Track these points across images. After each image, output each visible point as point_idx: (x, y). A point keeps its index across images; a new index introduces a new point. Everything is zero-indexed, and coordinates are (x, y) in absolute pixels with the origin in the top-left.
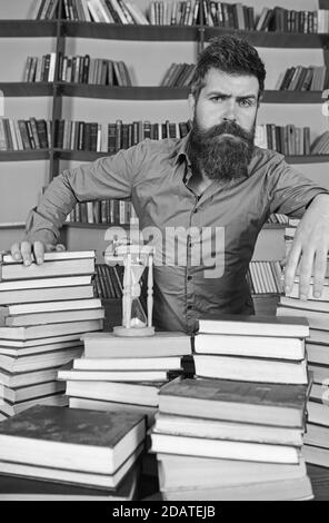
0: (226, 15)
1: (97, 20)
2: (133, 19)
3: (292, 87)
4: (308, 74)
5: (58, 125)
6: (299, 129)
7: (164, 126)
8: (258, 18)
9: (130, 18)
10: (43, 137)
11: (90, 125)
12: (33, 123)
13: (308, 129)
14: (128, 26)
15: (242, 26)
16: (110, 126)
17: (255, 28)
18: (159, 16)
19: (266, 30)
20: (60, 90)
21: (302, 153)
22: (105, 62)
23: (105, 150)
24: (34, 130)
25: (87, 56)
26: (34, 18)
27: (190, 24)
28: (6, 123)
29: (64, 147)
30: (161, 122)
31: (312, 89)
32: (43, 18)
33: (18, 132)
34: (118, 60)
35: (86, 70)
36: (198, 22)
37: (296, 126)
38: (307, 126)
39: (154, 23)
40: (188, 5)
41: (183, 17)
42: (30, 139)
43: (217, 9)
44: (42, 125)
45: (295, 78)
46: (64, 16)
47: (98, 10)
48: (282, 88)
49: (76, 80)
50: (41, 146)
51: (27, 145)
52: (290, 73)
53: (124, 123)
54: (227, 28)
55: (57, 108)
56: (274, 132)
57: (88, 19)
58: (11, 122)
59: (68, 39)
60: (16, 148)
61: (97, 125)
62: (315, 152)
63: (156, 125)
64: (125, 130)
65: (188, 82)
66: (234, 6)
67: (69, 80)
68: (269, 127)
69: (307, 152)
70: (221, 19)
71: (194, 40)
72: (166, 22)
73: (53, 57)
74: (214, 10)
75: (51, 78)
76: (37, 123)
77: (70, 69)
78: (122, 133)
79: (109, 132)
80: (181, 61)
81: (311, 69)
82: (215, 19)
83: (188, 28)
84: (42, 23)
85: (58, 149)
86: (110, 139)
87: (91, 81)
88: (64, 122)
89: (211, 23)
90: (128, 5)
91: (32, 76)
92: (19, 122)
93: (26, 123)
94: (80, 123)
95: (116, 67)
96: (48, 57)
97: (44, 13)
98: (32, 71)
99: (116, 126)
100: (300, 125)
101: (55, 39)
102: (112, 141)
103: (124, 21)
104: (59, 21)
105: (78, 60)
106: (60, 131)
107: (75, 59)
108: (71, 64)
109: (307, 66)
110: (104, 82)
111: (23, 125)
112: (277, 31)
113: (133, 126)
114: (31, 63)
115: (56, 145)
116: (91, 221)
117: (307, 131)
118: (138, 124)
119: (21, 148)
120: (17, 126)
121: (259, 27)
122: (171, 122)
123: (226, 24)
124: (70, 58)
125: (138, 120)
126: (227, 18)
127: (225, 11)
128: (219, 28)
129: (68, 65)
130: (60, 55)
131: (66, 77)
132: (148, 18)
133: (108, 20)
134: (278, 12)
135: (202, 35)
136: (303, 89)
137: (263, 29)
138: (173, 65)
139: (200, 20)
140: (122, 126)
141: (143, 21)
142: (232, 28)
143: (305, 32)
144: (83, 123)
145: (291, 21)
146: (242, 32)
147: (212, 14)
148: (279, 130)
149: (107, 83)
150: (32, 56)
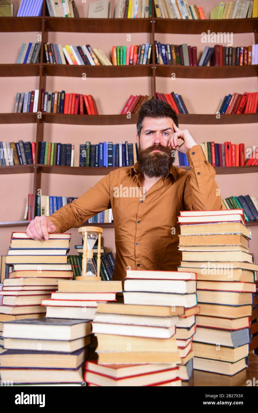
0: (174, 55)
1: (71, 63)
2: (99, 61)
3: (229, 111)
4: (243, 100)
5: (41, 146)
6: (235, 146)
7: (124, 146)
8: (201, 54)
9: (96, 61)
10: (29, 155)
11: (66, 145)
12: (21, 145)
13: (243, 145)
14: (95, 67)
15: (187, 63)
16: (81, 146)
17: (198, 65)
18: (120, 58)
19: (208, 65)
21: (238, 165)
22: (77, 96)
23: (77, 165)
24: (22, 150)
25: (63, 92)
26: (22, 62)
27: (144, 63)
29: (46, 163)
30: (121, 142)
31: (246, 112)
32: (28, 62)
34: (87, 94)
35: (62, 103)
36: (151, 61)
37: (232, 143)
38: (242, 143)
39: (116, 64)
40: (143, 48)
41: (139, 58)
42: (19, 157)
43: (166, 50)
44: (28, 146)
45: (231, 104)
46: (45, 61)
47: (71, 55)
48: (220, 112)
49: (55, 111)
50: (27, 163)
51: (17, 162)
52: (227, 99)
53: (92, 144)
54: (175, 65)
56: (213, 148)
57: (64, 63)
58: (4, 144)
59: (48, 78)
60: (8, 164)
61: (70, 146)
62: (248, 164)
63: (118, 145)
64: (93, 149)
66: (181, 47)
67: (49, 111)
68: (209, 144)
69: (243, 163)
70: (170, 58)
71: (149, 76)
72: (126, 63)
73: (37, 93)
74: (164, 51)
75: (35, 109)
76: (24, 144)
77: (50, 102)
78: (91, 151)
79: (81, 151)
80: (137, 93)
81: (246, 95)
82: (165, 58)
83: (143, 67)
84: (28, 66)
85: (41, 165)
87: (66, 112)
88: (45, 143)
89: (161, 61)
90: (95, 50)
91: (20, 108)
92: (11, 144)
93: (16, 144)
94: (58, 144)
95: (86, 99)
96: (33, 93)
97: (29, 58)
98: (21, 104)
99: (86, 146)
100: (235, 141)
101: (39, 77)
103: (92, 63)
104: (41, 65)
105: (56, 95)
106: (42, 151)
107: (53, 94)
108: (50, 98)
109: (242, 93)
110: (76, 112)
111: (13, 146)
112: (216, 65)
113: (99, 146)
114: (20, 98)
115: (39, 162)
117: (242, 147)
118: (103, 144)
119: (12, 164)
120: (8, 146)
121: (201, 64)
122: (129, 142)
123: (174, 62)
124: (50, 93)
125: (103, 142)
126: (174, 57)
127: (173, 51)
128: (168, 66)
129: (49, 100)
130: (42, 92)
131: (47, 109)
132: (111, 60)
133: (80, 62)
134: (218, 49)
135: (154, 72)
136: (238, 112)
137: (205, 64)
138: (131, 96)
139: (153, 59)
140: (91, 146)
141: (106, 62)
142: (179, 65)
143: (241, 65)
144: (60, 144)
145: (229, 56)
146: (187, 69)
147: (162, 54)
148: (218, 146)
149: (79, 112)
150: (20, 92)
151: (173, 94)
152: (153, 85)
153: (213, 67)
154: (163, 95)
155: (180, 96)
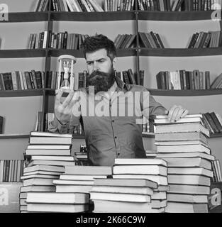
0: (152, 3)
1: (72, 11)
2: (94, 9)
3: (197, 46)
4: (208, 37)
5: (48, 75)
6: (202, 73)
8: (173, 3)
9: (92, 8)
10: (39, 82)
12: (33, 73)
13: (209, 72)
14: (91, 13)
15: (162, 9)
16: (80, 74)
17: (171, 10)
18: (110, 6)
19: (180, 10)
20: (50, 53)
21: (204, 88)
22: (77, 36)
24: (34, 77)
25: (66, 32)
26: (35, 11)
27: (129, 10)
28: (17, 73)
29: (52, 88)
31: (210, 46)
32: (39, 10)
33: (24, 79)
34: (84, 34)
35: (65, 41)
36: (134, 8)
37: (200, 71)
38: (208, 70)
39: (106, 11)
41: (125, 6)
42: (32, 83)
44: (39, 75)
45: (198, 40)
46: (52, 9)
47: (72, 4)
48: (190, 47)
49: (59, 47)
50: (38, 87)
51: (30, 87)
52: (195, 37)
54: (153, 11)
55: (48, 64)
56: (184, 75)
57: (67, 10)
58: (20, 73)
59: (54, 22)
60: (23, 89)
62: (213, 87)
65: (128, 45)
67: (55, 47)
68: (181, 72)
69: (208, 88)
70: (149, 6)
71: (133, 19)
72: (114, 10)
73: (46, 33)
75: (44, 47)
76: (35, 73)
77: (56, 41)
79: (79, 78)
80: (123, 33)
81: (210, 33)
82: (145, 6)
83: (128, 12)
84: (40, 14)
85: (48, 89)
87: (68, 48)
88: (52, 72)
89: (142, 8)
91: (33, 45)
92: (25, 73)
93: (29, 73)
95: (83, 37)
96: (43, 34)
97: (40, 7)
98: (33, 42)
99: (83, 74)
100: (202, 70)
101: (47, 22)
103: (89, 11)
104: (49, 12)
105: (61, 35)
107: (58, 34)
108: (56, 37)
109: (207, 32)
110: (76, 48)
111: (27, 75)
112: (186, 10)
114: (33, 38)
115: (47, 86)
117: (207, 74)
119: (26, 88)
120: (24, 75)
121: (173, 9)
123: (152, 9)
124: (56, 34)
126: (153, 5)
128: (147, 11)
129: (55, 38)
130: (50, 33)
131: (53, 45)
132: (103, 8)
133: (79, 10)
135: (137, 16)
136: (204, 47)
137: (176, 10)
138: (119, 35)
139: (136, 7)
141: (100, 10)
142: (156, 11)
143: (205, 10)
145: (195, 3)
146: (163, 13)
147: (143, 3)
148: (188, 73)
149: (78, 48)
150: (33, 33)
151: (151, 33)
152: (136, 27)
153: (183, 12)
154: (144, 34)
155: (157, 35)
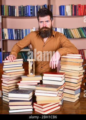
7: (37, 7)
11: (12, 6)
16: (19, 7)
21: (83, 14)
23: (18, 16)
29: (5, 15)
30: (36, 5)
37: (81, 5)
53: (24, 6)
56: (73, 7)
61: (14, 7)
64: (24, 8)
69: (85, 14)
78: (23, 9)
79: (19, 9)
86: (19, 11)
94: (9, 6)
99: (21, 7)
100: (83, 4)
102: (20, 12)
106: (3, 9)
116: (15, 39)
117: (85, 6)
118: (28, 6)
122: (39, 5)
125: (28, 5)
140: (23, 7)
144: (10, 6)
148: (75, 6)
